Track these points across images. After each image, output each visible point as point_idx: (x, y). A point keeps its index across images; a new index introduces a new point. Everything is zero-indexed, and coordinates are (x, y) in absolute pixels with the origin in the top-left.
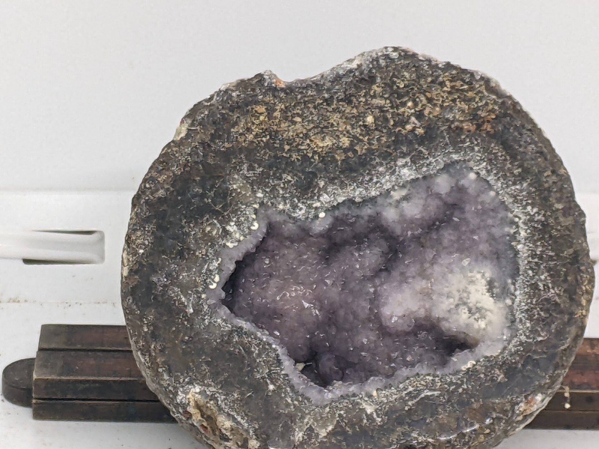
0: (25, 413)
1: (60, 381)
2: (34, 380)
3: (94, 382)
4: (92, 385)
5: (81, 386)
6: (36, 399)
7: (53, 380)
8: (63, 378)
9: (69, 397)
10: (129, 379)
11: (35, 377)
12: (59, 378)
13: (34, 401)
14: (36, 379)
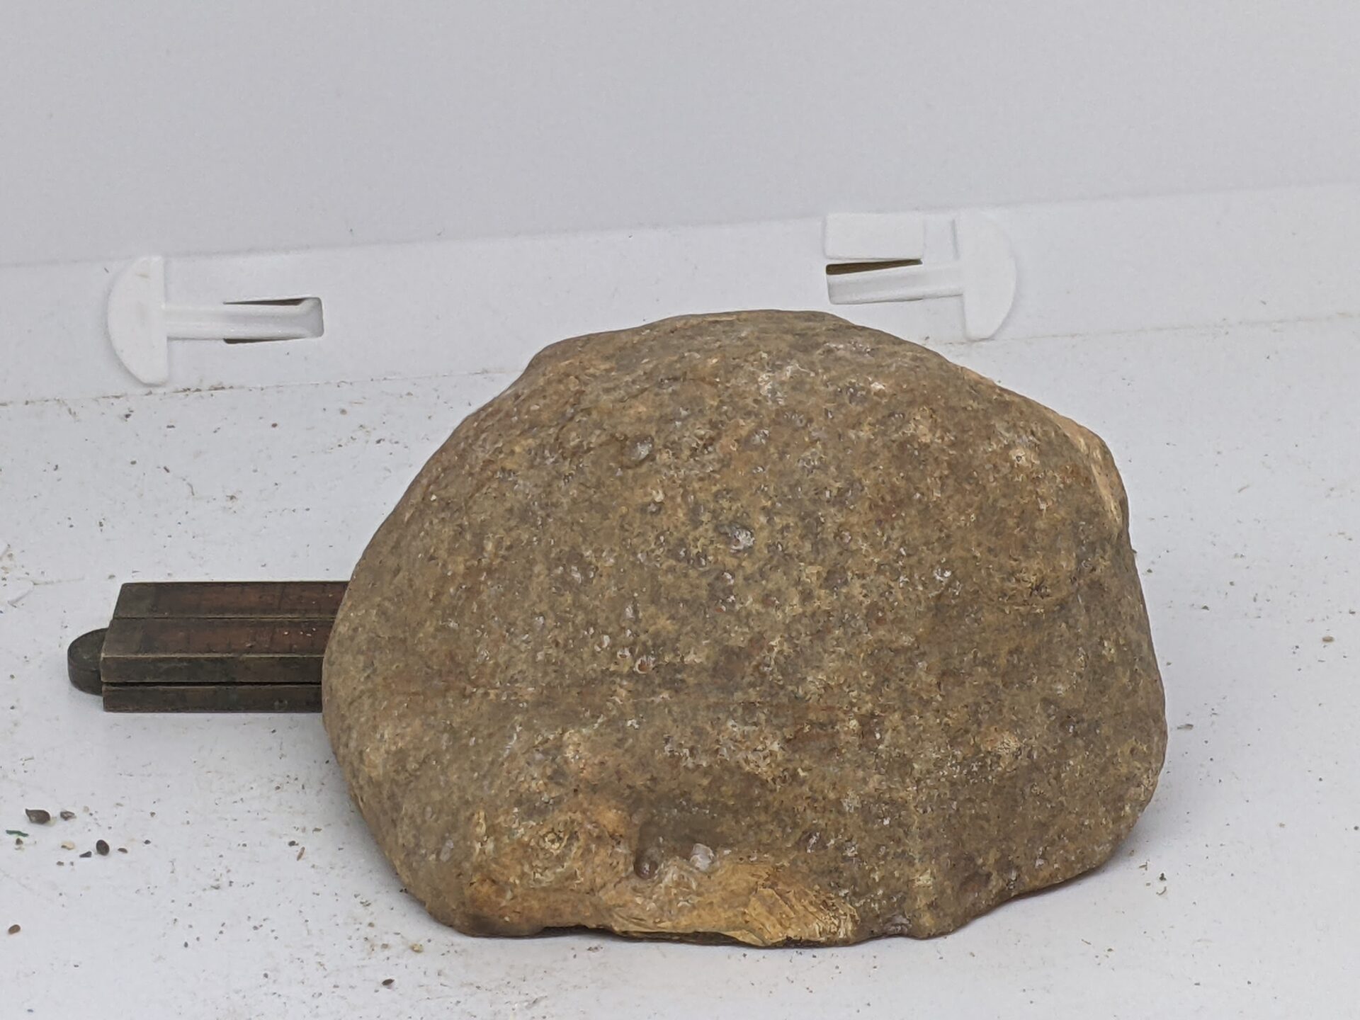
0: (98, 700)
1: (136, 660)
2: (102, 659)
3: (181, 660)
4: (178, 665)
5: (165, 666)
6: (107, 684)
7: (127, 659)
8: (140, 656)
9: (148, 680)
10: (226, 655)
11: (103, 655)
12: (134, 656)
13: (104, 688)
14: (104, 658)
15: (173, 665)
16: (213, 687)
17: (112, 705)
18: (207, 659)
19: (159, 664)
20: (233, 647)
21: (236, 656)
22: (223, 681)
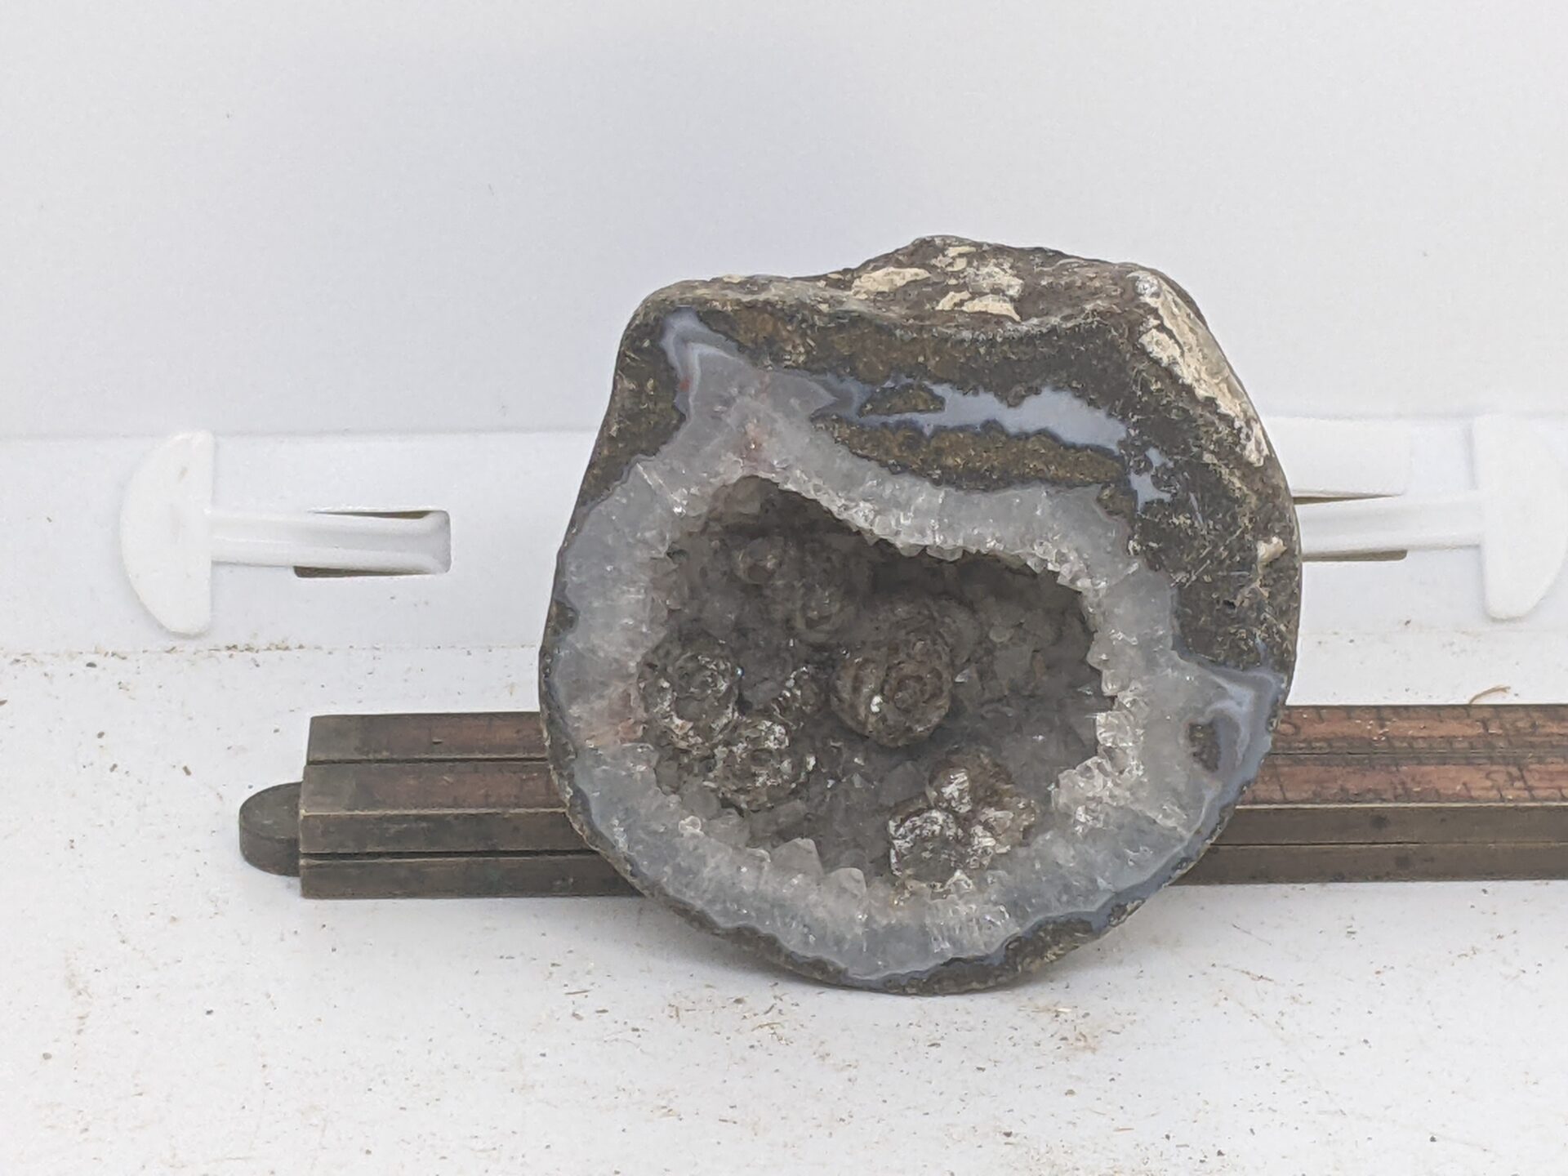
0: (296, 882)
1: (351, 818)
2: (302, 818)
3: (417, 818)
4: (414, 825)
5: (394, 828)
6: (308, 855)
7: (338, 817)
8: (357, 812)
9: (368, 850)
10: (484, 811)
11: (303, 812)
12: (348, 813)
13: (302, 862)
14: (305, 817)
15: (405, 826)
16: (465, 859)
17: (314, 889)
18: (457, 817)
19: (385, 825)
20: (492, 800)
21: (499, 810)
22: (480, 849)
